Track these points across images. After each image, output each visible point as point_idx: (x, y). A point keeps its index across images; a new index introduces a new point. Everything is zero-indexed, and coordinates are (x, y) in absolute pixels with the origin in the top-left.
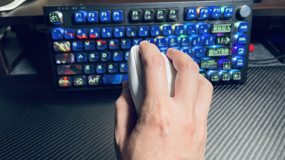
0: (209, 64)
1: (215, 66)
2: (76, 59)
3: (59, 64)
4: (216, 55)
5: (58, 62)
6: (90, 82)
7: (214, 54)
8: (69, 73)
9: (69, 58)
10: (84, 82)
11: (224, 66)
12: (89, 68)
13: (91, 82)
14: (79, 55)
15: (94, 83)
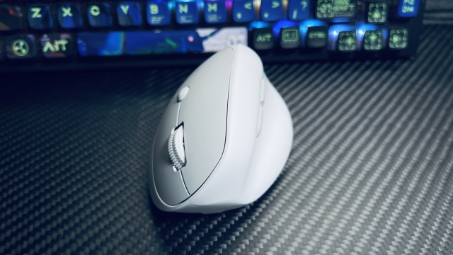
0: (336, 9)
1: (350, 15)
6: (45, 49)
10: (30, 51)
11: (370, 13)
12: (40, 13)
13: (49, 50)
15: (56, 52)
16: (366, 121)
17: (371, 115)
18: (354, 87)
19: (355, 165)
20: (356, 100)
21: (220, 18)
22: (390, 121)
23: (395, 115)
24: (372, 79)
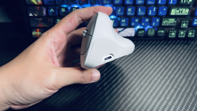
0: (169, 22)
2: (47, 12)
3: (31, 17)
4: (177, 14)
5: (31, 15)
7: (175, 13)
9: (41, 12)
14: (50, 9)
16: (179, 67)
17: (181, 64)
18: (173, 52)
19: (176, 84)
20: (175, 57)
21: (126, 25)
22: (188, 67)
23: (190, 64)
24: (180, 48)
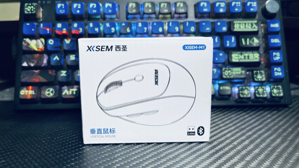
0: (234, 73)
1: (243, 76)
4: (241, 61)
5: (25, 64)
7: (239, 60)
8: (37, 80)
9: (40, 60)
10: (55, 94)
11: (255, 76)
13: (66, 94)
14: (54, 56)
15: (70, 95)
